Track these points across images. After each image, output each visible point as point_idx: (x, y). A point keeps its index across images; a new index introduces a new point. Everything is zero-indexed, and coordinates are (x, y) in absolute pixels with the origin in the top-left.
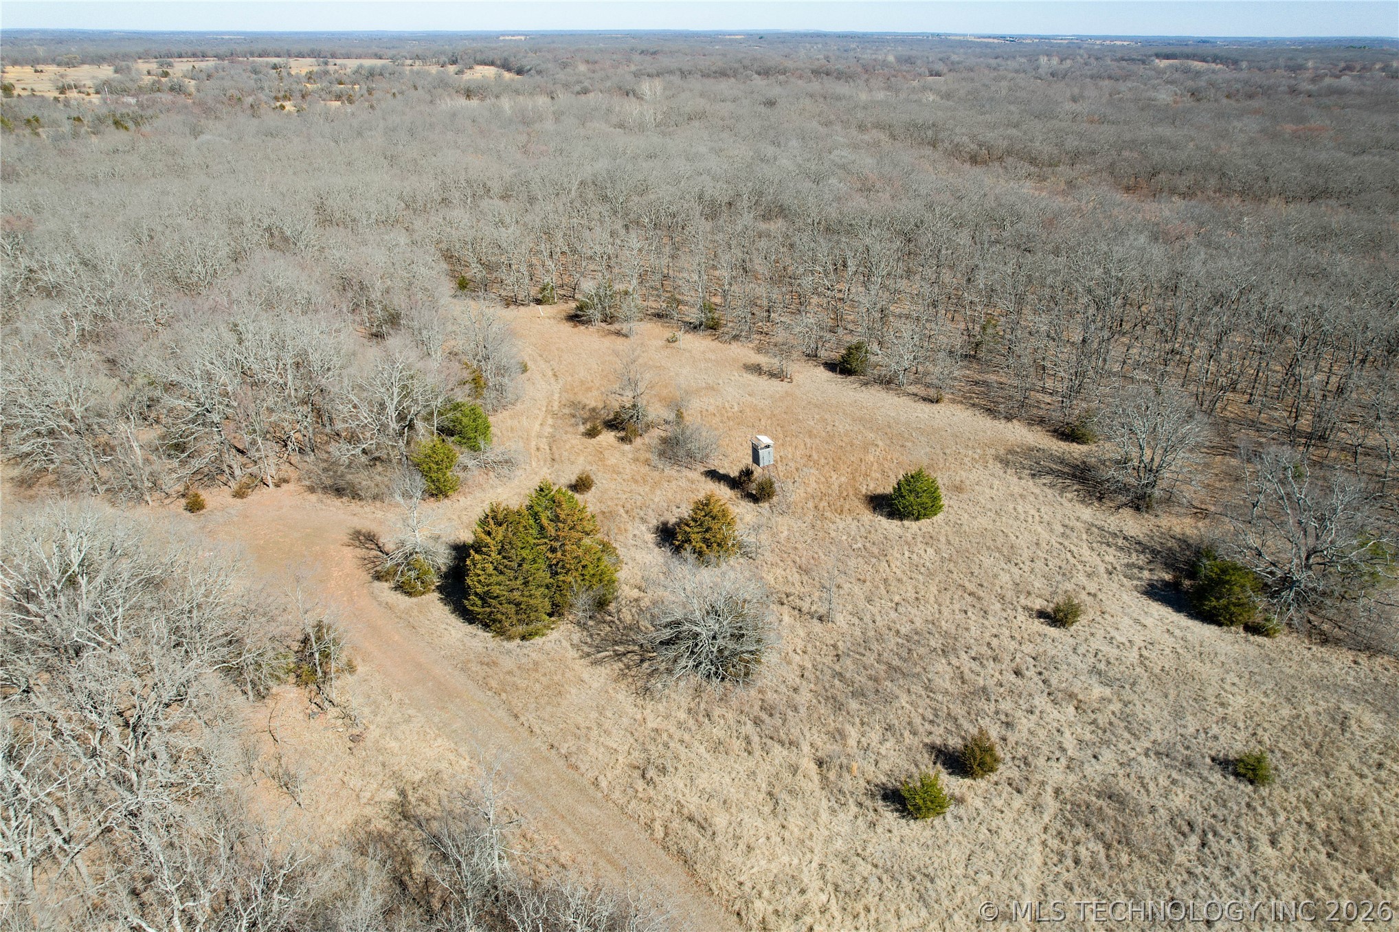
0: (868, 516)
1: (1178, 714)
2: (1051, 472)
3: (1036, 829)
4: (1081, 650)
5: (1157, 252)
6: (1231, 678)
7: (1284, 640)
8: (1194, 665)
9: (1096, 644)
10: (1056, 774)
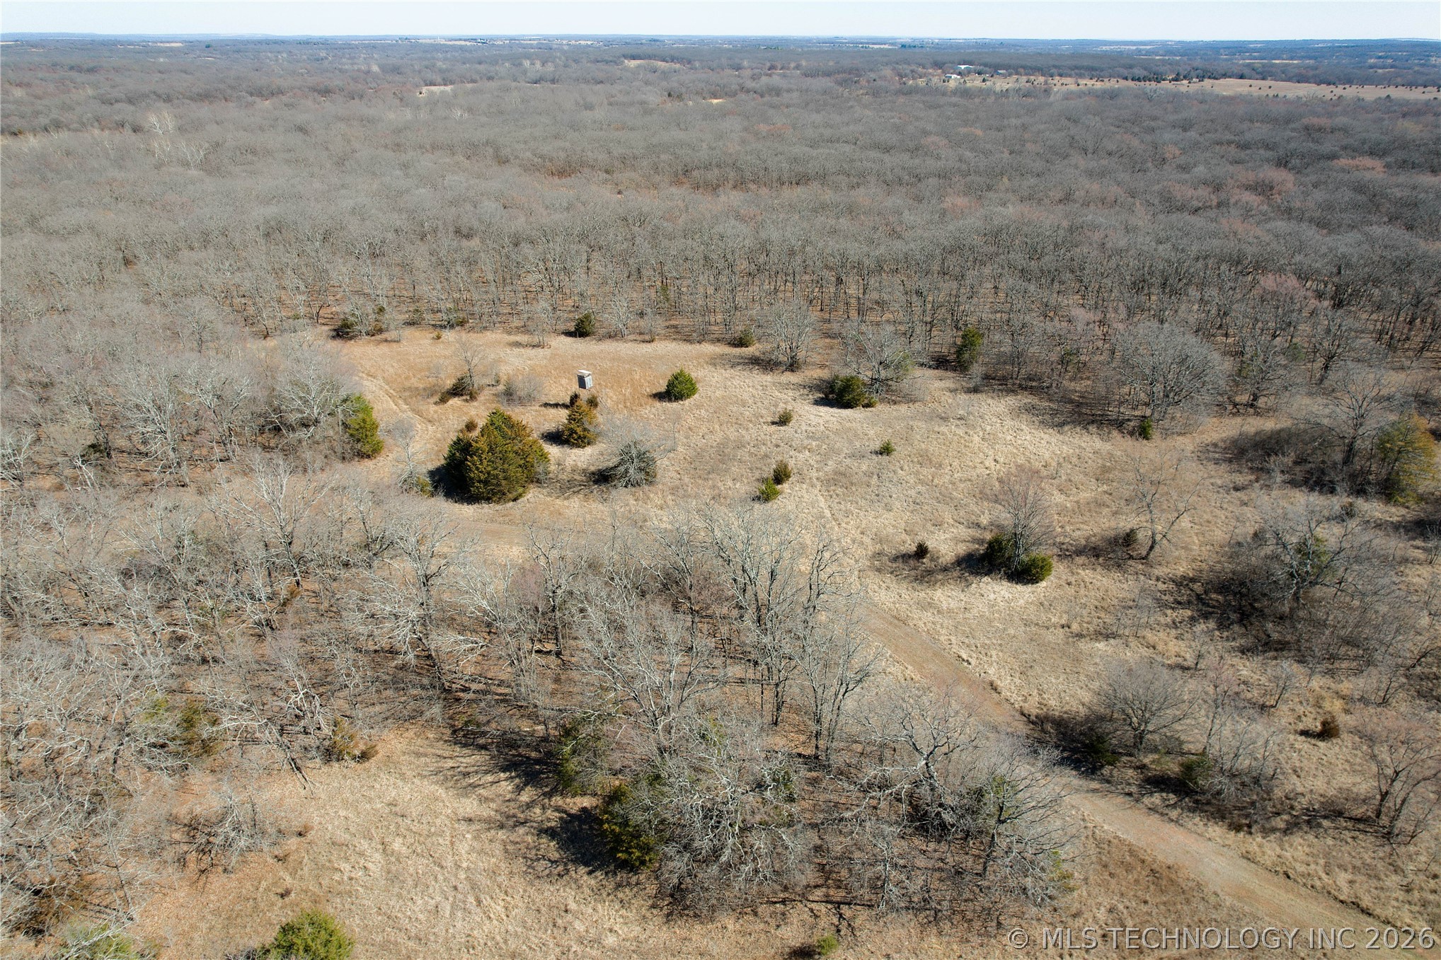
0: (658, 404)
1: (850, 442)
2: (739, 364)
3: (816, 492)
4: (799, 431)
5: (743, 229)
6: (865, 425)
7: (879, 407)
8: (848, 425)
9: (804, 428)
10: (814, 474)
